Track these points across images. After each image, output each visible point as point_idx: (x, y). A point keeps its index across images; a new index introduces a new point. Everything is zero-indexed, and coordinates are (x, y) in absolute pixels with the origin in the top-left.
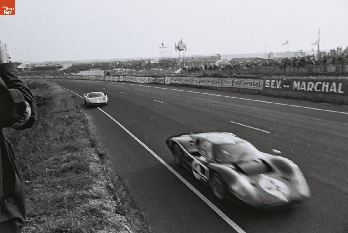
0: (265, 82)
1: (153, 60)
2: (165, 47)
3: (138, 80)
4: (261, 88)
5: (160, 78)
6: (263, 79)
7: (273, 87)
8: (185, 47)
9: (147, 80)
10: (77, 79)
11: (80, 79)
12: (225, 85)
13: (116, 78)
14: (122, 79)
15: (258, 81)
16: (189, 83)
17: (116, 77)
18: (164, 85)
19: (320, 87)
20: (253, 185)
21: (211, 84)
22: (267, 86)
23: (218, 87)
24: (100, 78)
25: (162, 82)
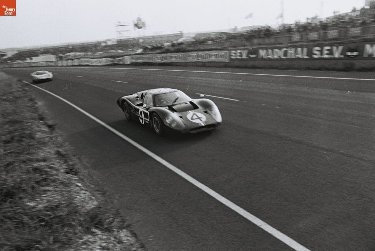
0: (230, 53)
1: (110, 40)
2: (123, 26)
3: (95, 62)
4: (226, 60)
5: (118, 59)
6: (228, 50)
7: (239, 57)
8: (144, 24)
9: (104, 61)
10: (24, 67)
11: (29, 67)
12: (190, 59)
13: (70, 63)
14: (76, 62)
15: (222, 53)
16: (150, 61)
17: (70, 61)
18: (124, 65)
19: (285, 54)
20: (181, 117)
21: (174, 60)
22: (233, 57)
23: (182, 63)
24: (51, 64)
25: (121, 63)
